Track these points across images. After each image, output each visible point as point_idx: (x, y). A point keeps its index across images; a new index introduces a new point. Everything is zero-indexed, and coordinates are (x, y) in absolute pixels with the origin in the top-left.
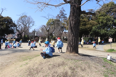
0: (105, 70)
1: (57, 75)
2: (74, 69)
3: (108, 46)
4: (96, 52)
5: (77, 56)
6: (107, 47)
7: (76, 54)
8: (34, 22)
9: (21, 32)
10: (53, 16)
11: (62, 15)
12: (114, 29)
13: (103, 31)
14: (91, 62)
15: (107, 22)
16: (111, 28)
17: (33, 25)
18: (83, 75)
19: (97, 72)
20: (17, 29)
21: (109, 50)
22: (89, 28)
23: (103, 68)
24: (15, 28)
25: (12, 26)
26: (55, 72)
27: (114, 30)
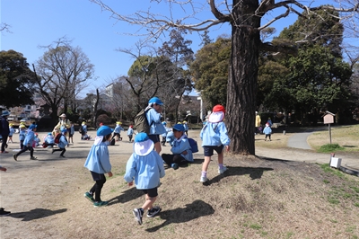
0: (331, 190)
1: (220, 204)
2: (257, 190)
3: (319, 136)
4: (291, 152)
5: (252, 160)
6: (317, 138)
7: (249, 156)
8: (91, 67)
9: (55, 99)
10: (152, 49)
11: (177, 44)
12: (334, 85)
13: (302, 94)
14: (293, 173)
15: (315, 65)
16: (325, 85)
17: (88, 75)
18: (281, 201)
19: (312, 194)
20: (44, 89)
21: (324, 147)
22: (263, 86)
23: (324, 186)
24: (36, 86)
25: (25, 81)
26: (214, 198)
27: (334, 88)
